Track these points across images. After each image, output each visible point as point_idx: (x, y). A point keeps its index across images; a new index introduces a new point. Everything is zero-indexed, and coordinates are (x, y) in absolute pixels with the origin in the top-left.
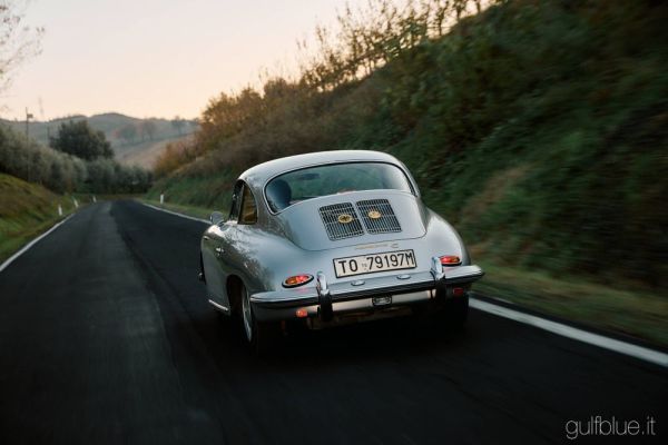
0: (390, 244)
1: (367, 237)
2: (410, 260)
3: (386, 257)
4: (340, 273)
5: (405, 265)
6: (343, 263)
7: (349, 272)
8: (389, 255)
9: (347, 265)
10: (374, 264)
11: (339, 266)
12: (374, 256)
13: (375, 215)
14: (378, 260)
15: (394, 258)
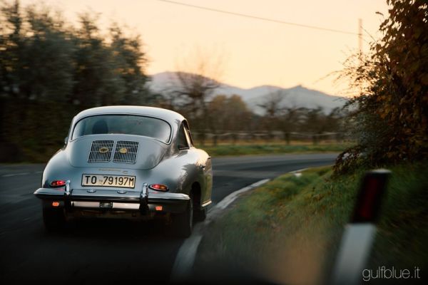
0: (122, 170)
1: (111, 163)
2: (131, 182)
3: (116, 178)
4: (85, 183)
5: (127, 185)
6: (88, 177)
7: (90, 184)
8: (119, 177)
9: (90, 179)
10: (108, 181)
11: (85, 179)
12: (109, 176)
13: (123, 150)
14: (111, 179)
15: (121, 180)
